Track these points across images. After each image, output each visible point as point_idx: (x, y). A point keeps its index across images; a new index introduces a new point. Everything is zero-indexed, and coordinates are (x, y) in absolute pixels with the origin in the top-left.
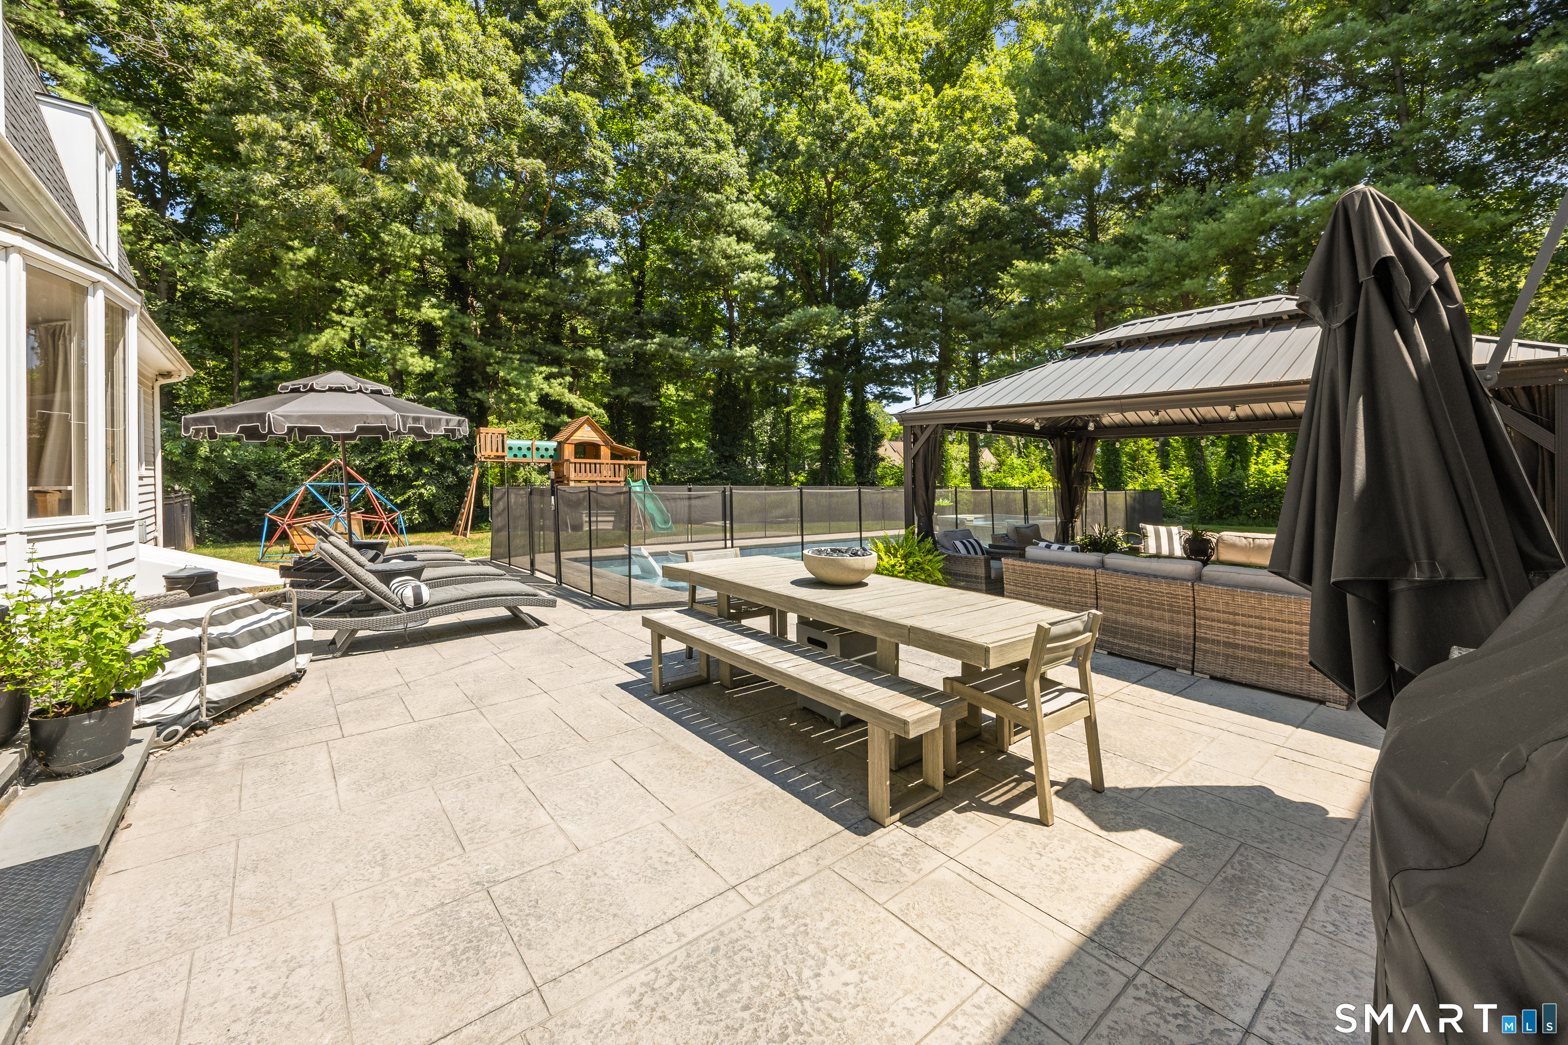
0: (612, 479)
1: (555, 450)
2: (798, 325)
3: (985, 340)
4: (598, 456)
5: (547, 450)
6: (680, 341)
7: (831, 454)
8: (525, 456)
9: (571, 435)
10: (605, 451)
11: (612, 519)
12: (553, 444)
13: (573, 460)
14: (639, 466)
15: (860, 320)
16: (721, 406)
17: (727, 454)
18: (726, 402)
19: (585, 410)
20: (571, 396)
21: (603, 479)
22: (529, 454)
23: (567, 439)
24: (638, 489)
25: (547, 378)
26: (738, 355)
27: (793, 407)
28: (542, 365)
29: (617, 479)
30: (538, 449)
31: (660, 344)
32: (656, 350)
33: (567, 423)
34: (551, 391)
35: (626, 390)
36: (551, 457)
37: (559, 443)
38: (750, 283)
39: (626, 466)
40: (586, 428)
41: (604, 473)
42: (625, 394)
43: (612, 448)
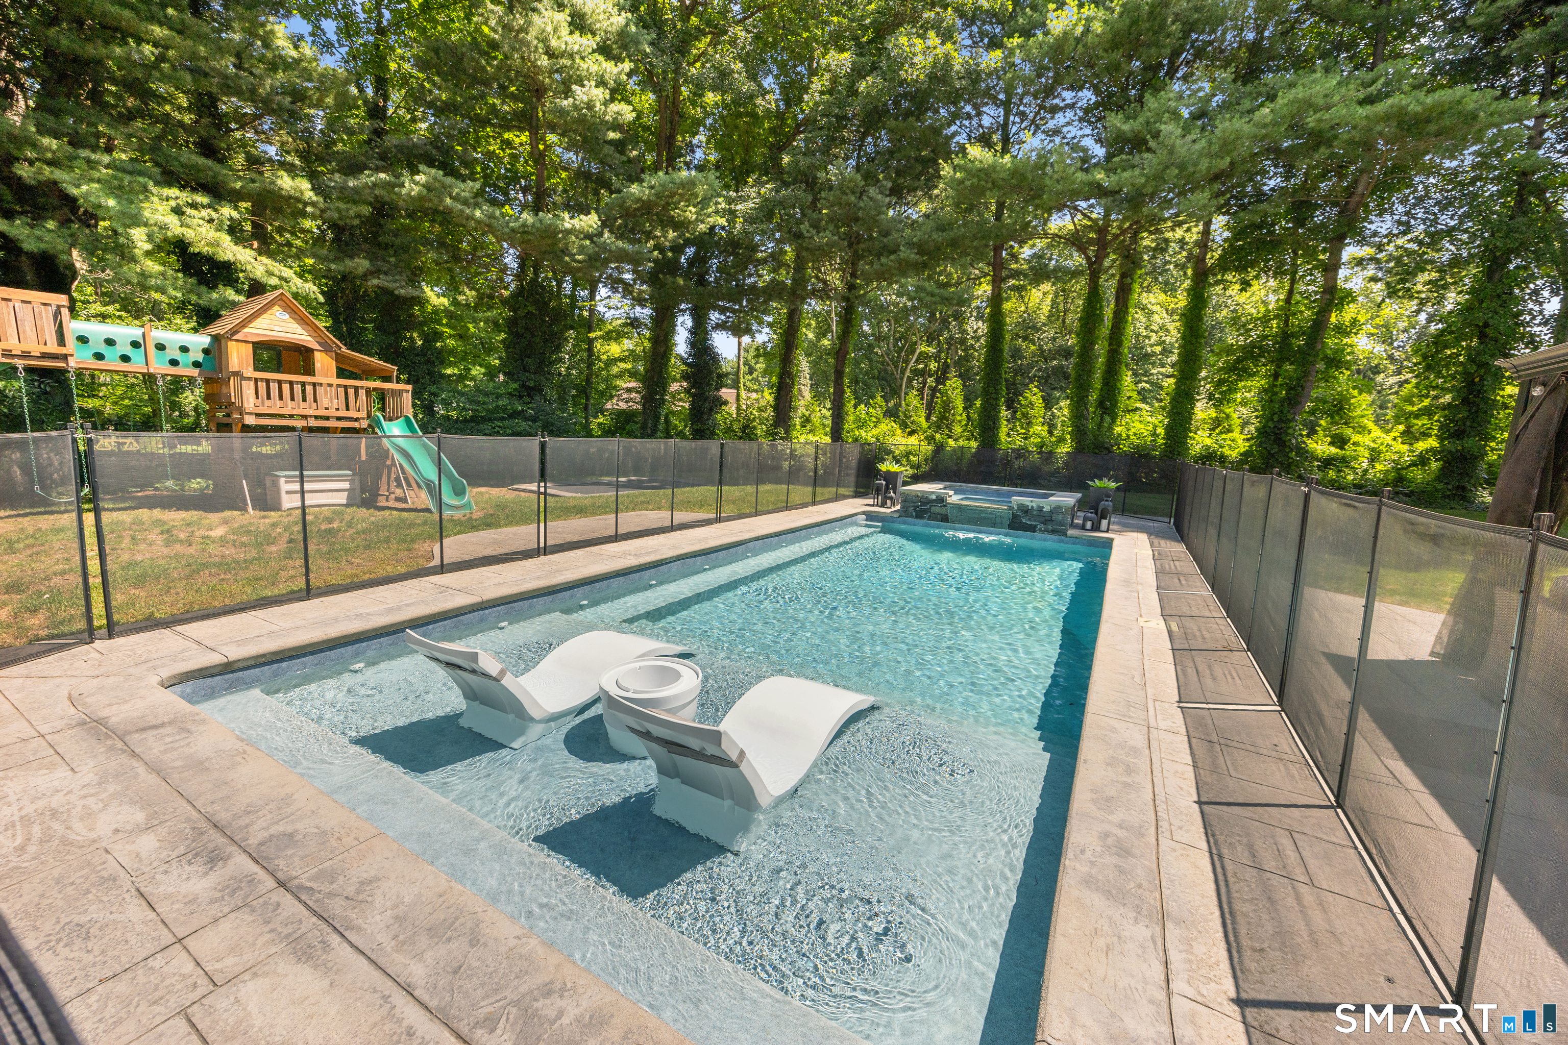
0: (343, 413)
1: (206, 351)
2: (658, 195)
3: (902, 255)
4: (309, 369)
5: (184, 349)
6: (467, 188)
7: (657, 393)
8: (125, 358)
9: (244, 323)
10: (324, 362)
11: (346, 485)
12: (203, 340)
13: (249, 372)
14: (401, 393)
15: (739, 207)
16: (522, 313)
17: (531, 384)
18: (532, 309)
19: (274, 281)
20: (239, 249)
21: (321, 413)
22: (137, 356)
23: (234, 331)
24: (396, 432)
25: (178, 211)
26: (567, 225)
27: (599, 333)
28: (170, 185)
29: (352, 414)
30: (161, 347)
31: (428, 187)
32: (420, 197)
33: (234, 305)
34: (189, 234)
35: (361, 264)
36: (196, 364)
37: (216, 339)
38: (590, 106)
39: (368, 391)
40: (277, 310)
41: (325, 401)
42: (360, 271)
43: (339, 358)
